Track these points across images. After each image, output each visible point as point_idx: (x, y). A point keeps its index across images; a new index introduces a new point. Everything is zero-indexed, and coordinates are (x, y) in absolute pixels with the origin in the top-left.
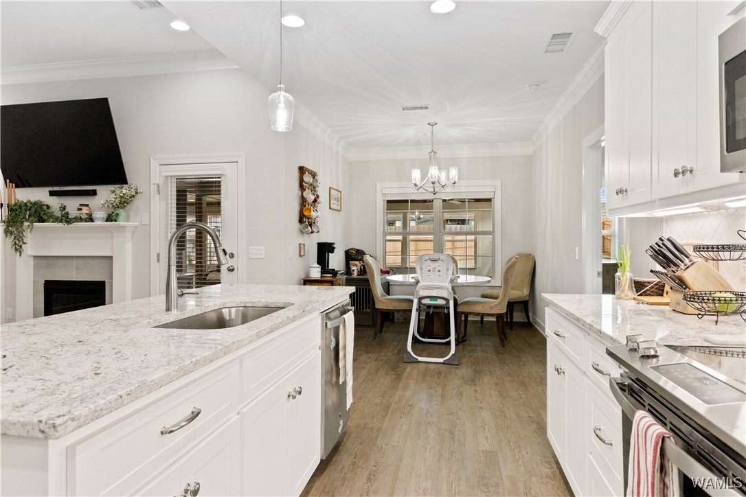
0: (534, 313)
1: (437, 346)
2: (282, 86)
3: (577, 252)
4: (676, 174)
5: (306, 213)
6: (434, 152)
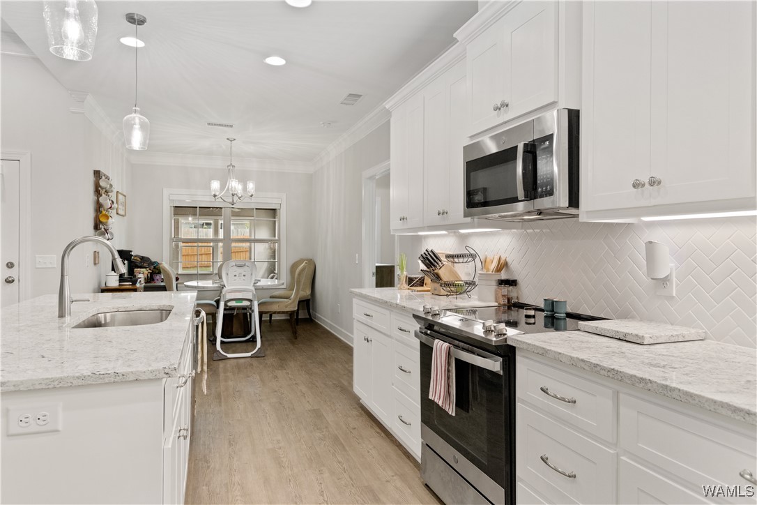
0: (313, 310)
1: (238, 345)
2: (137, 109)
3: (357, 257)
4: (439, 214)
5: (102, 219)
6: (233, 166)
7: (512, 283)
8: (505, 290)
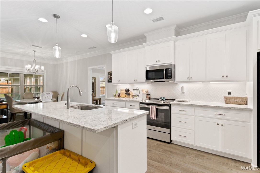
7: (149, 94)
8: (148, 96)
